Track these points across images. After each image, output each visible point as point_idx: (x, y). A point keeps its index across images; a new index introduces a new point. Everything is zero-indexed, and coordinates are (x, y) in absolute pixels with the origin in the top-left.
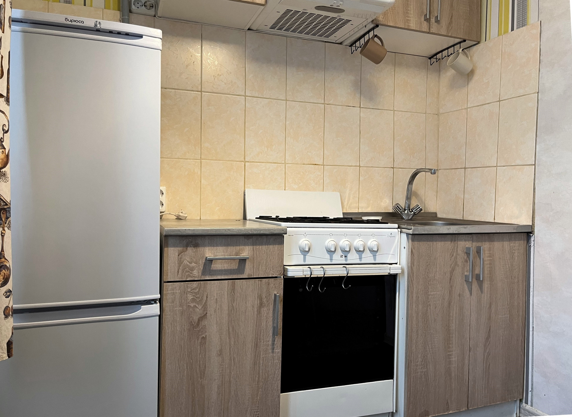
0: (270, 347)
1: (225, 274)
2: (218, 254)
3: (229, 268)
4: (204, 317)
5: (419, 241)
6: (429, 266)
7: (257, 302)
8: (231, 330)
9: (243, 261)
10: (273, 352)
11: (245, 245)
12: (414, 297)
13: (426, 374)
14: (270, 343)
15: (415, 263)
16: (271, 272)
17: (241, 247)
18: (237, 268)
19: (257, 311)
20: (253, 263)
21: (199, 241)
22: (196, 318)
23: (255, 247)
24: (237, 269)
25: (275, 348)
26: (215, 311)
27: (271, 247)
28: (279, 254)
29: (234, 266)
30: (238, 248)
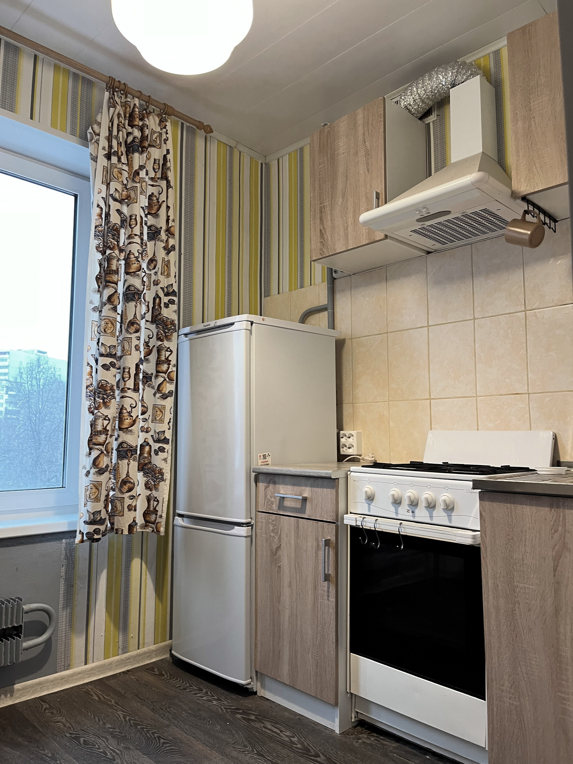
0: (326, 593)
1: (292, 512)
2: (288, 492)
3: (295, 506)
4: (279, 548)
7: (315, 544)
8: (297, 566)
9: (305, 500)
10: (328, 599)
11: (306, 486)
13: (519, 709)
14: (326, 589)
15: (488, 533)
16: (326, 516)
17: (303, 488)
18: (300, 507)
19: (315, 553)
20: (312, 505)
21: (277, 479)
22: (275, 547)
23: (313, 488)
24: (300, 508)
25: (330, 596)
26: (286, 545)
27: (325, 490)
28: (331, 498)
29: (298, 505)
30: (301, 488)
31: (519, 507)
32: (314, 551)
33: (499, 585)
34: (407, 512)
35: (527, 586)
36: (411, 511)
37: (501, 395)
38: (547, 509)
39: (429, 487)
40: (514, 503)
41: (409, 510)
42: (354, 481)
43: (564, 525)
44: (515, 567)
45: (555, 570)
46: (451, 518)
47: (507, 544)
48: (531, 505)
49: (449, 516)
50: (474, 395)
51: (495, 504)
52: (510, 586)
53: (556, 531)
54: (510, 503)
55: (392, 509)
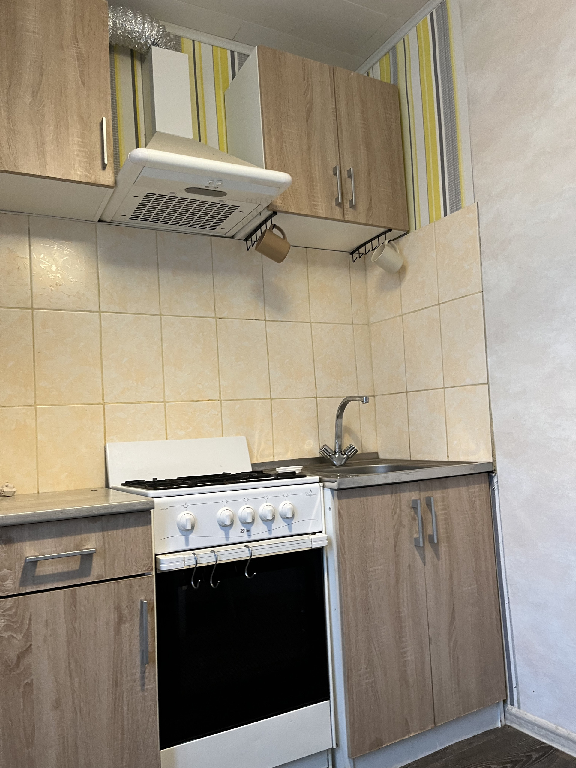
0: (138, 683)
1: (58, 581)
2: (46, 550)
3: (66, 570)
4: (27, 650)
5: (348, 497)
6: (364, 531)
7: (113, 617)
8: (73, 666)
9: (87, 557)
10: (143, 690)
11: (90, 531)
12: (348, 578)
13: (373, 684)
14: (138, 676)
15: (346, 529)
16: (135, 568)
17: (84, 536)
18: (78, 568)
19: (115, 630)
20: (105, 558)
21: (14, 534)
22: (13, 654)
23: (105, 533)
24: (78, 570)
25: (147, 683)
26: (45, 641)
27: (132, 530)
28: (144, 539)
29: (74, 565)
30: (79, 537)
31: (370, 498)
32: (112, 628)
33: (356, 576)
34: (241, 532)
35: (376, 568)
36: (245, 531)
37: (192, 401)
38: (389, 496)
39: (266, 497)
40: (366, 496)
41: (243, 530)
42: (162, 509)
43: (401, 506)
44: (367, 555)
45: (395, 546)
46: (291, 526)
47: (361, 536)
48: (378, 494)
49: (290, 525)
50: (162, 400)
51: (351, 501)
52: (364, 572)
53: (395, 513)
54: (363, 496)
55: (222, 533)
